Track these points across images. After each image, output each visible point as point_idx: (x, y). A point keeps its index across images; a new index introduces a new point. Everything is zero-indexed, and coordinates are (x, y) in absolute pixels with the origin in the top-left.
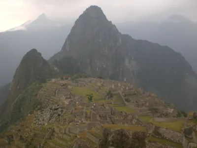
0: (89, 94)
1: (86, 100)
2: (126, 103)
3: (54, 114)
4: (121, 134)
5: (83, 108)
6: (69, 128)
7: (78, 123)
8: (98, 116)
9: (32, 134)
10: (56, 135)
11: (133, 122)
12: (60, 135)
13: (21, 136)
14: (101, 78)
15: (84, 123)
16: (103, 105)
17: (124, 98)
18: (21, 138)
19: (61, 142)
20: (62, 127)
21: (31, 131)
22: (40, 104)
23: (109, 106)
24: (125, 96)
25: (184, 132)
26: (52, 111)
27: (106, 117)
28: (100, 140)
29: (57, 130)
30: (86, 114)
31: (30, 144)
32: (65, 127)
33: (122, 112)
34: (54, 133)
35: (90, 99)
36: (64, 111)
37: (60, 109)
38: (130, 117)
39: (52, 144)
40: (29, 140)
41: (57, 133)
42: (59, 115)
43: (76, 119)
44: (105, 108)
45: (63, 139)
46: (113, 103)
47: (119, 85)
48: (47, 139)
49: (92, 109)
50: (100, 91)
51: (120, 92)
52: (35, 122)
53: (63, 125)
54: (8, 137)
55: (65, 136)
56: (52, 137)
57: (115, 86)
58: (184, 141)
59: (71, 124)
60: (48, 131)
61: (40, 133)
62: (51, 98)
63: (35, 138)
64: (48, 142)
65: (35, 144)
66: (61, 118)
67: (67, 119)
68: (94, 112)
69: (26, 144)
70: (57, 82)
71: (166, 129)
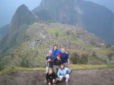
0: (56, 32)
1: (55, 36)
2: (77, 38)
4: (75, 54)
5: (54, 41)
6: (47, 51)
8: (62, 45)
10: (39, 54)
12: (42, 54)
13: (19, 54)
14: (63, 23)
16: (65, 39)
17: (76, 36)
18: (20, 56)
19: (42, 58)
21: (25, 52)
22: (28, 37)
23: (68, 40)
24: (77, 34)
25: (108, 55)
26: (36, 41)
27: (66, 46)
29: (39, 52)
31: (25, 59)
32: (44, 50)
33: (75, 44)
34: (38, 53)
35: (57, 35)
36: (43, 42)
37: (41, 41)
38: (79, 46)
39: (37, 59)
40: (24, 57)
41: (40, 54)
42: (41, 44)
43: (50, 46)
44: (66, 41)
46: (69, 38)
47: (74, 28)
48: (34, 56)
49: (59, 41)
50: (62, 31)
51: (74, 32)
52: (27, 47)
54: (11, 55)
55: (44, 55)
56: (37, 55)
57: (71, 28)
58: (108, 60)
59: (47, 49)
60: (35, 52)
61: (30, 53)
62: (34, 34)
63: (27, 56)
64: (34, 58)
65: (27, 59)
66: (41, 45)
67: (45, 46)
68: (60, 43)
69: (22, 58)
70: (38, 25)
71: (99, 53)
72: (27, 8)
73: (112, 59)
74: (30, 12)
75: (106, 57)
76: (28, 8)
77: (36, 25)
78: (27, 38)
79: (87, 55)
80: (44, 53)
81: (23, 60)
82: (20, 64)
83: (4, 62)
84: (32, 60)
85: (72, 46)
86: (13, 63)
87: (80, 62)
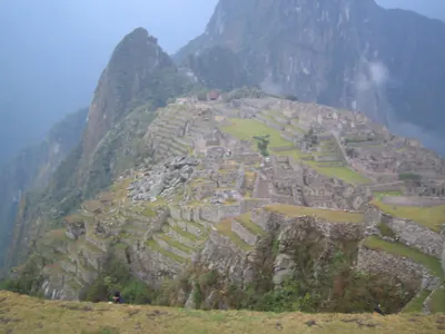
0: (257, 135)
1: (255, 148)
2: (347, 158)
3: (172, 176)
5: (237, 167)
6: (200, 210)
7: (220, 200)
8: (271, 186)
9: (122, 220)
10: (173, 224)
11: (356, 204)
12: (182, 224)
13: (99, 224)
14: (294, 99)
15: (234, 201)
16: (287, 162)
17: (342, 147)
18: (100, 230)
19: (182, 239)
20: (186, 207)
21: (120, 213)
22: (151, 154)
23: (301, 165)
24: (347, 141)
26: (168, 170)
27: (290, 188)
28: (259, 238)
29: (175, 213)
30: (245, 182)
31: (119, 242)
32: (192, 207)
33: (332, 180)
34: (169, 220)
35: (263, 146)
36: (195, 172)
37: (186, 168)
39: (162, 244)
40: (116, 234)
41: (176, 221)
42: (183, 180)
43: (218, 191)
44: (290, 168)
45: (186, 233)
47: (335, 116)
48: (154, 231)
49: (261, 168)
50: (288, 130)
51: (336, 134)
52: (131, 193)
53: (188, 203)
54: (73, 225)
55: (192, 228)
56: (165, 228)
57: (324, 118)
59: (205, 200)
60: (157, 214)
61: (141, 218)
62: (174, 141)
63: (129, 230)
64: (154, 237)
65: (128, 241)
66: (186, 186)
67: (200, 190)
68: (264, 178)
69: (109, 240)
70: (190, 106)
71: (408, 221)
72: (154, 40)
74: (165, 60)
75: (436, 237)
76: (159, 43)
77: (182, 108)
79: (358, 229)
80: (192, 220)
82: (99, 262)
83: (45, 255)
84: (144, 248)
85: (311, 191)
86: (73, 257)
87: (327, 259)
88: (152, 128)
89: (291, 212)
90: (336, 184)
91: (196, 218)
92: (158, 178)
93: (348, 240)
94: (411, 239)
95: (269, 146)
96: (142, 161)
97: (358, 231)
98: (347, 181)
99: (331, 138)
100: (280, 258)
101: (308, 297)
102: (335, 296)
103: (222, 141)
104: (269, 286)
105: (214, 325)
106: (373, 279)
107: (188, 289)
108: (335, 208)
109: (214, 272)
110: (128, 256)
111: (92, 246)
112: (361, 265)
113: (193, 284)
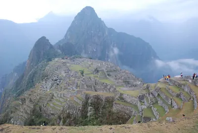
0: (81, 70)
1: (80, 74)
3: (54, 83)
4: (97, 98)
5: (75, 80)
6: (64, 94)
7: (70, 90)
8: (85, 85)
9: (38, 97)
10: (55, 98)
11: (111, 90)
12: (58, 98)
13: (30, 99)
14: (91, 59)
15: (74, 90)
16: (90, 78)
17: (106, 73)
18: (31, 101)
19: (57, 103)
20: (59, 93)
21: (37, 95)
22: (47, 76)
23: (94, 79)
25: (139, 98)
26: (53, 81)
27: (91, 86)
28: (83, 102)
29: (55, 95)
30: (77, 84)
31: (37, 104)
32: (61, 93)
34: (53, 97)
36: (62, 81)
37: (59, 80)
39: (51, 105)
40: (36, 102)
42: (58, 84)
43: (69, 87)
44: (91, 80)
46: (98, 77)
47: (104, 64)
48: (49, 101)
49: (81, 80)
50: (90, 68)
51: (104, 69)
52: (41, 89)
54: (22, 99)
55: (61, 100)
56: (52, 100)
57: (101, 64)
58: (139, 104)
59: (65, 91)
60: (49, 95)
61: (44, 97)
62: (54, 72)
63: (41, 101)
64: (49, 103)
65: (40, 104)
66: (59, 86)
67: (63, 87)
68: (83, 83)
69: (34, 104)
70: (59, 61)
71: (128, 95)
72: (48, 40)
73: (144, 102)
74: (51, 47)
75: (136, 99)
76: (49, 41)
77: (57, 62)
78: (46, 78)
79: (113, 98)
81: (34, 106)
82: (30, 111)
83: (12, 110)
84: (45, 106)
85: (98, 87)
86: (22, 110)
87: (104, 108)
88: (47, 68)
89: (92, 93)
90: (105, 84)
91: (62, 96)
92: (49, 83)
93: (110, 101)
94: (129, 100)
95: (84, 73)
96: (44, 78)
97: (113, 99)
98: (108, 83)
99: (103, 71)
100: (89, 108)
101: (98, 119)
102: (107, 119)
103: (70, 72)
104: (86, 117)
105: (81, 131)
106: (118, 113)
107: (60, 119)
108: (105, 92)
109: (69, 113)
110: (40, 109)
111: (28, 106)
112: (115, 109)
113: (62, 117)
